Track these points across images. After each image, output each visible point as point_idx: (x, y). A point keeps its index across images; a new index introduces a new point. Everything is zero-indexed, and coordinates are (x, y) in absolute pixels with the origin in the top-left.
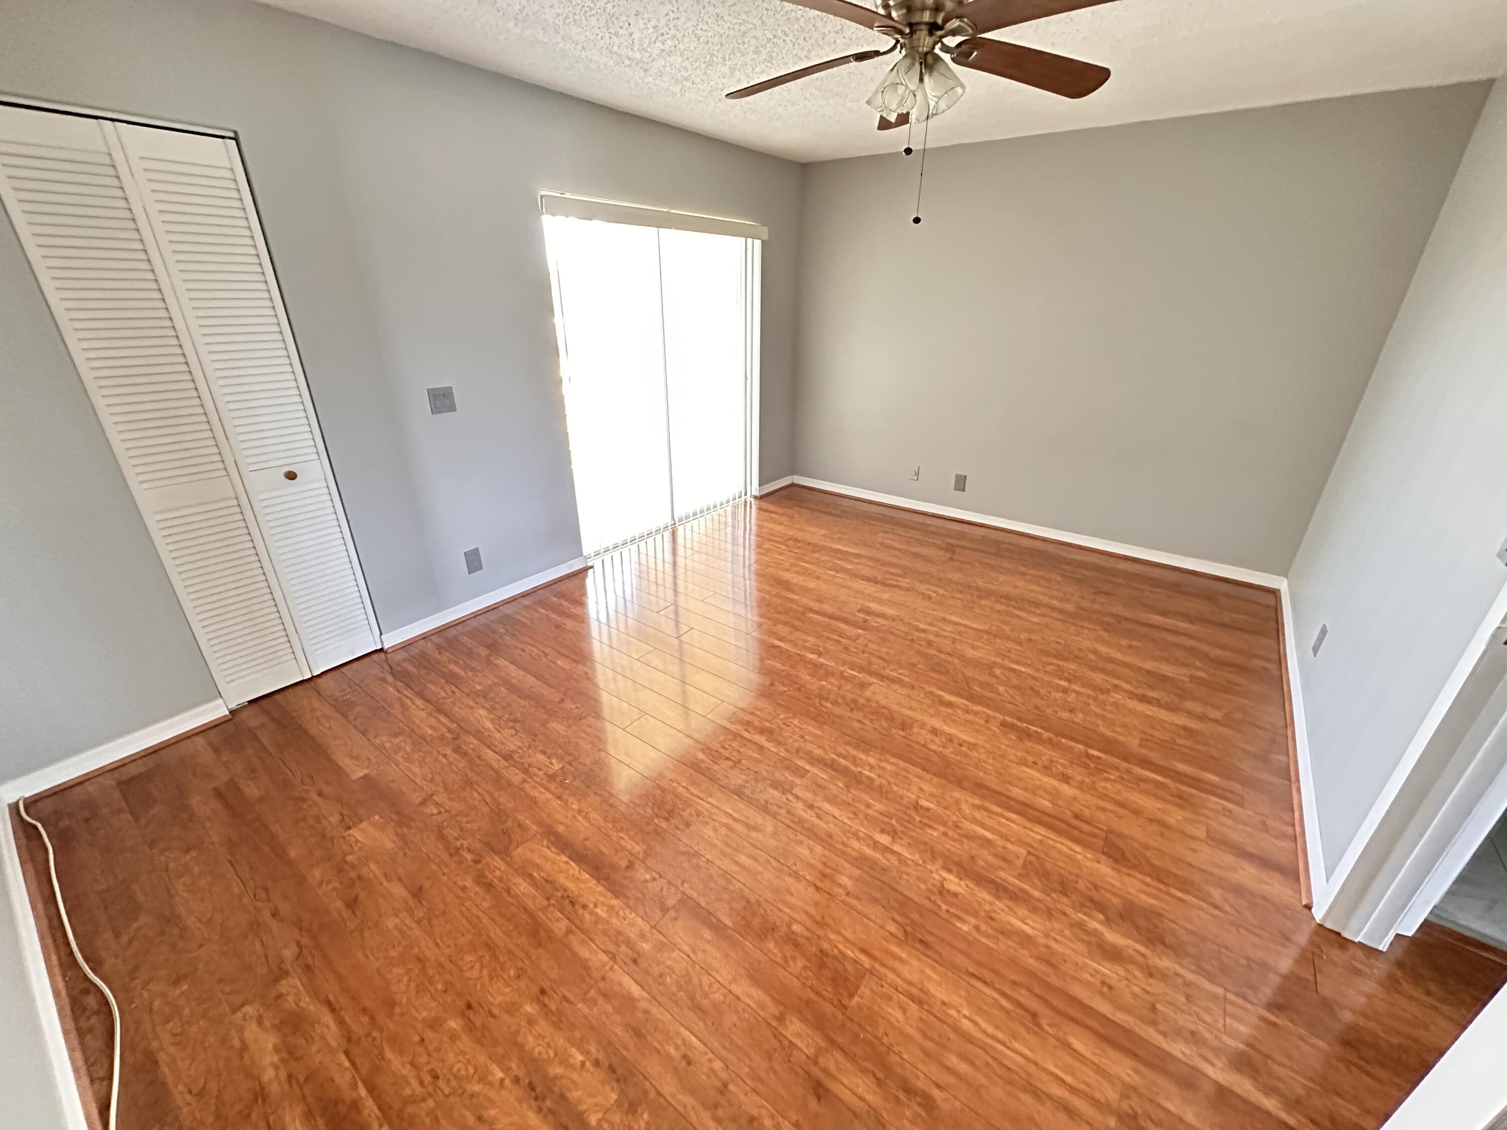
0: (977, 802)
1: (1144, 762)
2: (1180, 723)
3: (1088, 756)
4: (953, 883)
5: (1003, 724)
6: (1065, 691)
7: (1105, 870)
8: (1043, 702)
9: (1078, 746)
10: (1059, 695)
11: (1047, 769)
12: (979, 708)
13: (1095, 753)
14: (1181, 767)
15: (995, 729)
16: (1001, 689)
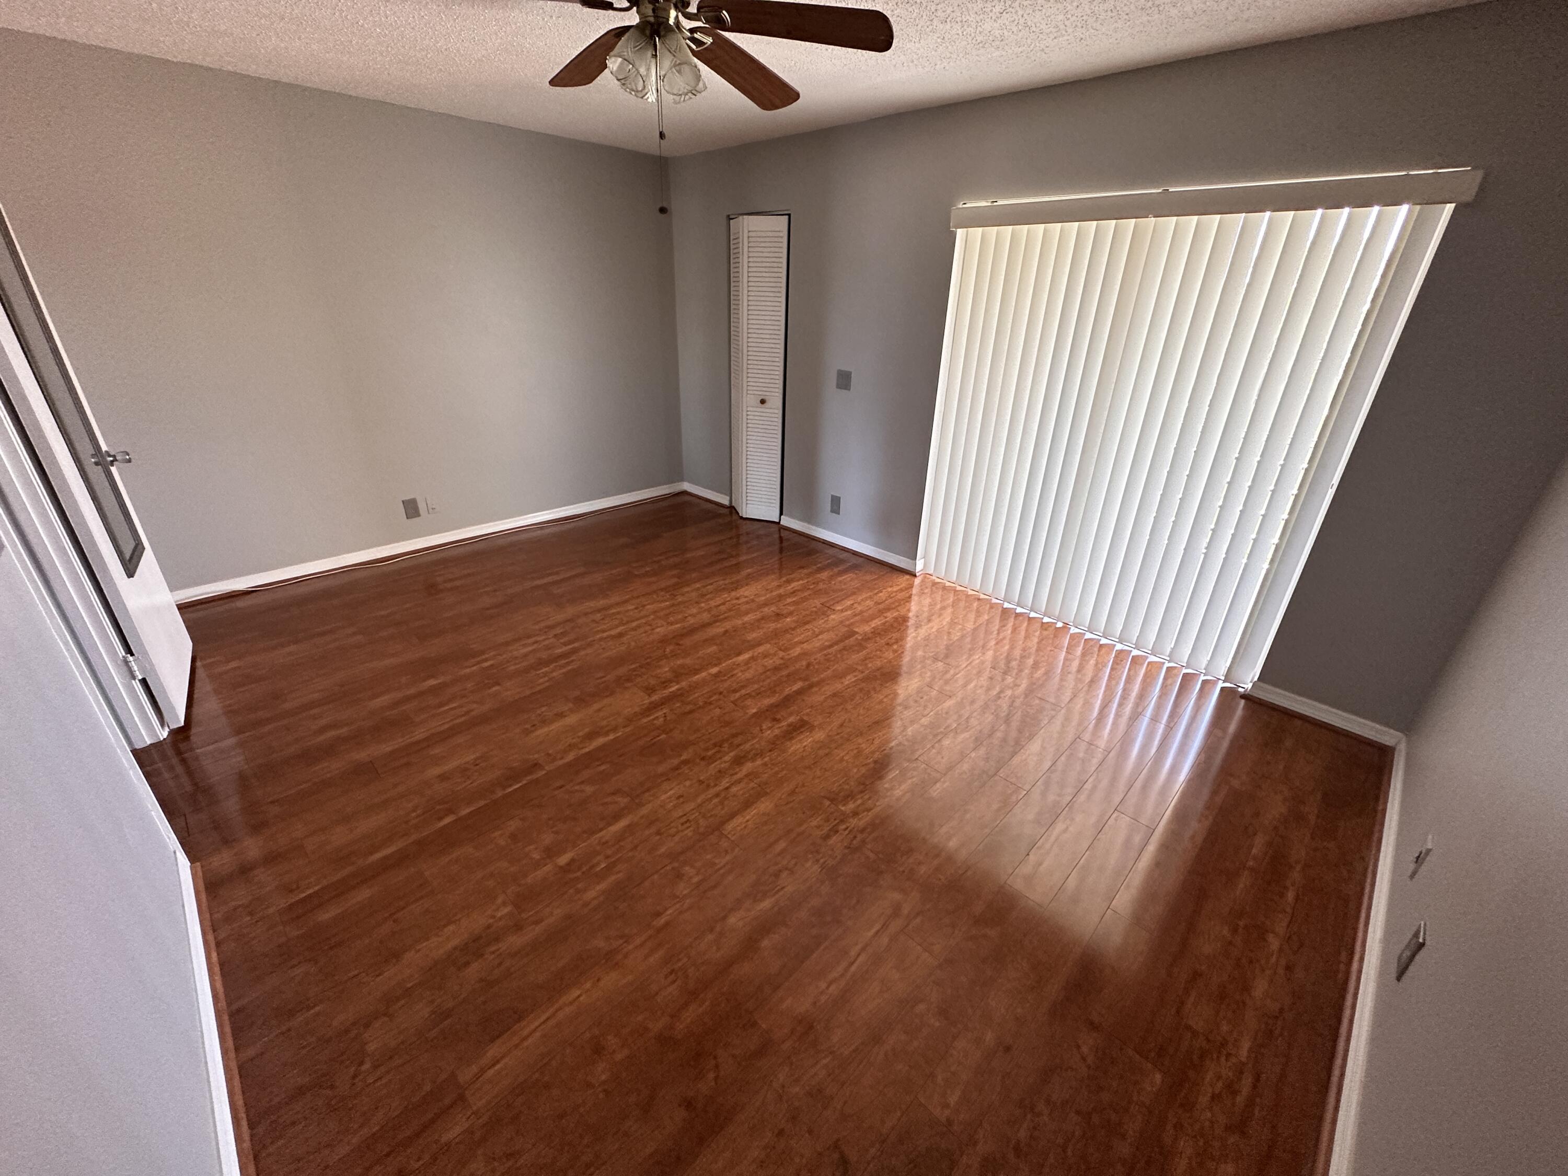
0: (473, 713)
1: (401, 859)
2: (409, 956)
3: (450, 811)
4: (432, 682)
5: (536, 766)
6: (550, 853)
7: (361, 755)
8: (545, 816)
9: (468, 811)
10: (547, 838)
11: (463, 771)
12: (571, 757)
13: (448, 820)
14: (363, 894)
15: (536, 756)
16: (589, 789)
